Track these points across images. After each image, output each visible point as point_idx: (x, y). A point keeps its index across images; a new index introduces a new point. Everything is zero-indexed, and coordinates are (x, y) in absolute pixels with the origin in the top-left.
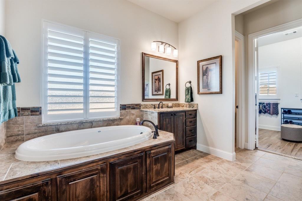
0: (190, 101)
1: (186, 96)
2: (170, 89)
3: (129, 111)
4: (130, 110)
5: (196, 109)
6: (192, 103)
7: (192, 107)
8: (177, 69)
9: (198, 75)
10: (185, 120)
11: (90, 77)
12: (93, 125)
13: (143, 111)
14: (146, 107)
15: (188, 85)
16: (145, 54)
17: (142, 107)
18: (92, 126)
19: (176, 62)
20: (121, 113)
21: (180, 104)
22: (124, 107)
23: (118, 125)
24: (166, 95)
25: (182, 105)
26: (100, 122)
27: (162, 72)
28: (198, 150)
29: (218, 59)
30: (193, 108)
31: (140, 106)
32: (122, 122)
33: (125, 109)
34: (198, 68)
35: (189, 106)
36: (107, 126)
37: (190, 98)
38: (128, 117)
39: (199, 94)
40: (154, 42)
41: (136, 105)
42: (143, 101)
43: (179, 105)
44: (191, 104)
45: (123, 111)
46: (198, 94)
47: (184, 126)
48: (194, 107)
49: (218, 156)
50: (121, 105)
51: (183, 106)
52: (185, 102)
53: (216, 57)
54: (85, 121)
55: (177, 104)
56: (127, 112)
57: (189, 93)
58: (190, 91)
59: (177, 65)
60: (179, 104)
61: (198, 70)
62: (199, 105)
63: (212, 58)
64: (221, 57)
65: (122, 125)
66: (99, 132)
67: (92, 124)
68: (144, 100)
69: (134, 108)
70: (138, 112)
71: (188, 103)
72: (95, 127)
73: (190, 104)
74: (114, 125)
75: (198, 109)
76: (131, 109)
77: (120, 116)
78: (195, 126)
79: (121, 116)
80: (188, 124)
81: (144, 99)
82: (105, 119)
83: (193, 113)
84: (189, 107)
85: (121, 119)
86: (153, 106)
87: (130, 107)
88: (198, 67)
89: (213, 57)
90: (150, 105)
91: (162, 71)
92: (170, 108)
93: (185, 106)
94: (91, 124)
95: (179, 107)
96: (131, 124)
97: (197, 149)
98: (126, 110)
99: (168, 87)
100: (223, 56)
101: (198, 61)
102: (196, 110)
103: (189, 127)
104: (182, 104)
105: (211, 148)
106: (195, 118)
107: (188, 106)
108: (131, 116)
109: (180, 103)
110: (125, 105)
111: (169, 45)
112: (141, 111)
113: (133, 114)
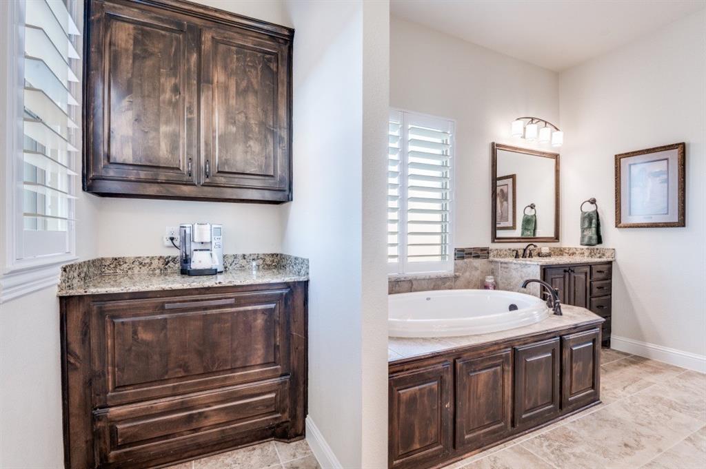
0: (594, 241)
1: (583, 232)
2: (535, 215)
3: (470, 262)
4: (471, 260)
5: (610, 259)
6: (598, 246)
7: (598, 255)
8: (557, 172)
9: (616, 186)
10: (590, 282)
11: (409, 197)
12: (414, 287)
13: (496, 262)
14: (499, 253)
15: (589, 208)
16: (498, 145)
17: (491, 254)
18: (411, 288)
19: (556, 157)
20: (456, 265)
21: (565, 249)
22: (462, 254)
23: (451, 289)
24: (525, 228)
25: (571, 252)
26: (423, 282)
27: (511, 179)
28: (614, 350)
29: (675, 150)
30: (600, 257)
31: (488, 253)
32: (458, 283)
33: (463, 258)
34: (616, 171)
35: (590, 253)
36: (433, 289)
37: (595, 237)
38: (467, 274)
39: (621, 227)
40: (518, 119)
41: (483, 250)
42: (493, 241)
43: (561, 250)
44: (597, 249)
45: (460, 262)
46: (616, 226)
47: (588, 296)
48: (604, 255)
49: (674, 364)
50: (456, 249)
51: (573, 254)
52: (582, 244)
53: (669, 146)
54: (403, 279)
55: (557, 248)
56: (466, 263)
57: (593, 225)
58: (594, 221)
59: (557, 164)
60: (560, 248)
61: (616, 175)
62: (616, 250)
63: (657, 148)
64: (682, 148)
65: (458, 289)
66: (428, 299)
67: (412, 285)
68: (496, 241)
69: (478, 257)
70: (484, 264)
71: (586, 247)
72: (416, 291)
73: (593, 249)
74: (445, 288)
75: (615, 261)
76: (474, 257)
77: (455, 272)
78: (608, 297)
79: (456, 270)
80: (595, 291)
81: (495, 238)
82: (432, 276)
83: (605, 268)
84: (591, 255)
85: (456, 277)
86: (514, 253)
87: (471, 254)
88: (616, 168)
89: (661, 147)
90: (506, 251)
91: (513, 177)
92: (546, 256)
93: (577, 252)
94: (410, 285)
95: (562, 255)
96: (473, 288)
97: (612, 347)
98: (465, 260)
99: (530, 212)
100: (689, 144)
101: (616, 156)
102: (610, 263)
103: (597, 299)
104: (570, 249)
105: (650, 345)
106: (607, 280)
107: (587, 253)
108: (473, 273)
109: (563, 247)
110: (462, 250)
111: (546, 123)
112: (492, 262)
113: (476, 269)
